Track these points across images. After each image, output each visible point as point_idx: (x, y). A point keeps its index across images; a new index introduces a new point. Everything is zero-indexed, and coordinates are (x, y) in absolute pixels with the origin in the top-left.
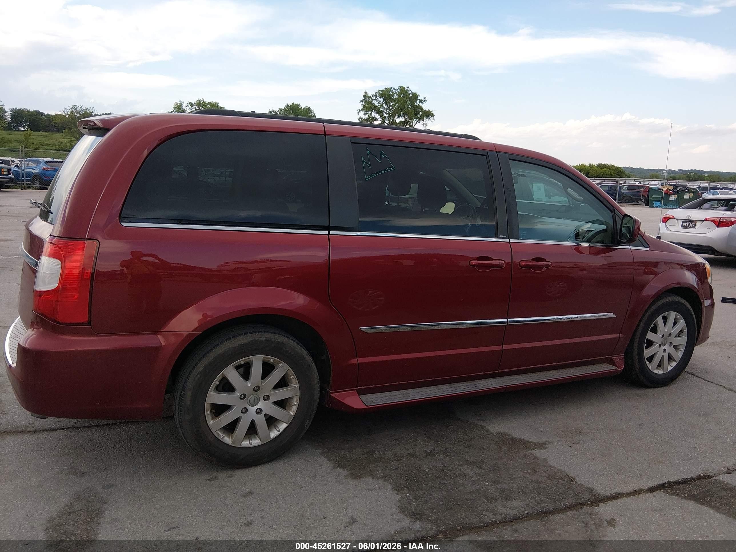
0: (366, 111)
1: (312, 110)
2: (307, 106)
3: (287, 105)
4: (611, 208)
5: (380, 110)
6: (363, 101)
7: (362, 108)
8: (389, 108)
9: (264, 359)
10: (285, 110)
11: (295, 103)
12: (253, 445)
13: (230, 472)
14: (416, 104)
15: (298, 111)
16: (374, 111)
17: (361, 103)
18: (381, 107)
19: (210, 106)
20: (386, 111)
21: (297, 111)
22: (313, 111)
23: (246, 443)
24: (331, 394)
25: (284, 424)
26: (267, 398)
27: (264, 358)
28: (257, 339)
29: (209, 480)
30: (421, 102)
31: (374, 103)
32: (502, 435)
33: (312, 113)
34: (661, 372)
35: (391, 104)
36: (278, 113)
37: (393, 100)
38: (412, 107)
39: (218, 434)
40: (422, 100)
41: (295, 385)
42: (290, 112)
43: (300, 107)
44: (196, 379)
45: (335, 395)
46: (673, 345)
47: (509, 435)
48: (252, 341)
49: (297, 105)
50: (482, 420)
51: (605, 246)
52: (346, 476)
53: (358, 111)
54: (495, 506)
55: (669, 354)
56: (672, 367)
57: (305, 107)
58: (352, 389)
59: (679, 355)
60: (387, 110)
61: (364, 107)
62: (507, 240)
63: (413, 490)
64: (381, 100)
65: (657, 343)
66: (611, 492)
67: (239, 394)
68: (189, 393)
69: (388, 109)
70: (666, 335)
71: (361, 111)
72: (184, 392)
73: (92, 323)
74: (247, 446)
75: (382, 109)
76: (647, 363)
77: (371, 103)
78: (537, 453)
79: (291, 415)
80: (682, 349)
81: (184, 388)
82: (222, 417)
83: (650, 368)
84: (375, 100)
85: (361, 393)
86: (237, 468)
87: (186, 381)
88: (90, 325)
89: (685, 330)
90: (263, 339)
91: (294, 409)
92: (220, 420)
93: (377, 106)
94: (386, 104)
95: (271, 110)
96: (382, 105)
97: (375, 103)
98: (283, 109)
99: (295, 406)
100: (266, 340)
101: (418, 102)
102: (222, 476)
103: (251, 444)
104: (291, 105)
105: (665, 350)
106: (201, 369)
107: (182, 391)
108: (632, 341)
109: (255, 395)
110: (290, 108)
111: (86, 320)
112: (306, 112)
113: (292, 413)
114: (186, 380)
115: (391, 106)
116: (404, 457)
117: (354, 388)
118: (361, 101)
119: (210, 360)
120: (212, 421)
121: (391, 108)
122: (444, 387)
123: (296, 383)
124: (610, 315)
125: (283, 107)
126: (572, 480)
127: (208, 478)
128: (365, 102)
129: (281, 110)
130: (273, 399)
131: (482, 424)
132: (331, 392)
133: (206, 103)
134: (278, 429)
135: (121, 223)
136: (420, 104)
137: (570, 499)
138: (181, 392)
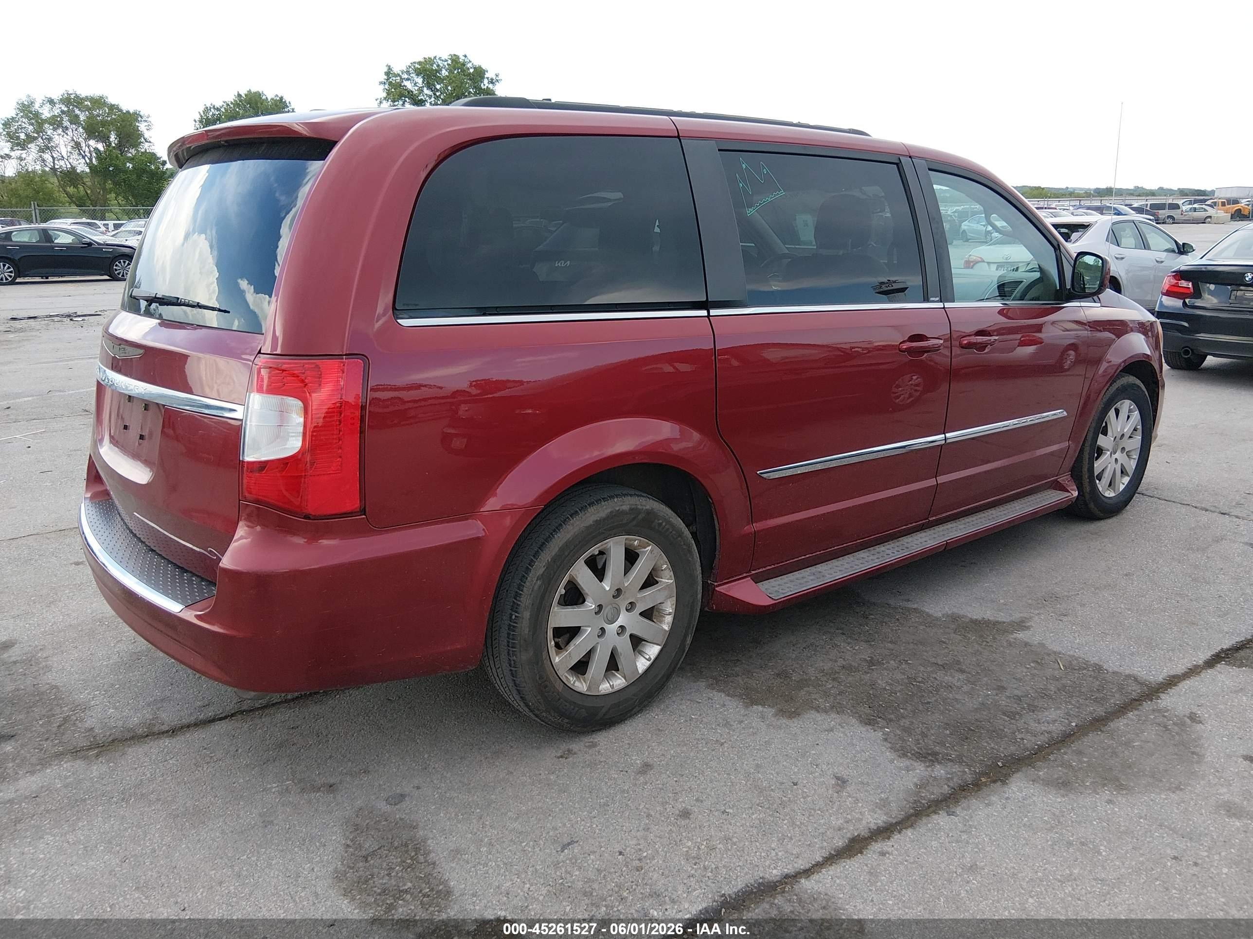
0: (394, 101)
1: (287, 102)
2: (277, 96)
3: (239, 95)
4: (1055, 244)
5: (419, 98)
6: (385, 83)
7: (385, 95)
8: (435, 94)
9: (627, 542)
10: (236, 104)
11: (253, 90)
12: (616, 688)
13: (587, 739)
14: (482, 85)
15: (262, 104)
16: (407, 99)
17: (382, 87)
18: (420, 93)
19: (89, 104)
20: (429, 101)
21: (259, 105)
22: (290, 103)
23: (605, 687)
24: (717, 589)
25: (655, 646)
26: (631, 607)
27: (626, 539)
28: (617, 509)
29: (562, 757)
30: (492, 82)
31: (406, 86)
32: (955, 618)
33: (288, 107)
34: (1112, 494)
35: (438, 87)
36: (223, 110)
37: (440, 80)
38: (476, 91)
39: (567, 677)
40: (492, 79)
41: (667, 579)
42: (245, 106)
43: (264, 97)
44: (536, 588)
45: (723, 589)
46: (1126, 450)
47: (964, 616)
48: (611, 512)
49: (258, 95)
50: (908, 600)
51: (1048, 304)
52: (775, 715)
53: (378, 101)
54: (1025, 723)
55: (1122, 464)
56: (1123, 484)
57: (273, 97)
58: (745, 575)
59: (1131, 465)
60: (430, 98)
61: (388, 94)
62: (941, 305)
63: (891, 720)
64: (419, 80)
65: (1108, 450)
66: (1161, 676)
67: (594, 606)
68: (527, 615)
69: (433, 96)
70: (1119, 437)
71: (384, 101)
72: (517, 614)
73: (367, 510)
74: (607, 692)
75: (422, 97)
76: (1097, 482)
77: (401, 85)
78: (1021, 635)
79: (665, 630)
80: (1136, 456)
81: (515, 608)
82: (571, 647)
83: (1101, 489)
84: (408, 79)
85: (757, 579)
86: (600, 730)
87: (517, 595)
88: (365, 515)
89: (1139, 427)
90: (625, 508)
91: (669, 619)
92: (570, 653)
93: (412, 92)
94: (429, 88)
95: (208, 105)
96: (421, 90)
97: (408, 85)
98: (232, 103)
99: (670, 614)
100: (631, 509)
101: (486, 81)
102: (578, 745)
103: (612, 687)
104: (246, 95)
105: (1116, 460)
106: (541, 571)
107: (513, 613)
108: (1082, 451)
109: (614, 605)
110: (245, 100)
111: (356, 506)
112: (276, 106)
113: (666, 627)
114: (517, 592)
115: (438, 90)
116: (839, 673)
117: (746, 573)
118: (381, 83)
119: (553, 554)
120: (557, 658)
121: (438, 94)
122: (862, 554)
123: (671, 576)
124: (1059, 413)
125: (231, 98)
126: (1098, 668)
127: (559, 755)
128: (390, 84)
129: (228, 105)
130: (641, 607)
131: (910, 605)
132: (716, 584)
133: (82, 99)
134: (647, 657)
135: (398, 321)
136: (491, 86)
137: (1117, 696)
138: (511, 615)
